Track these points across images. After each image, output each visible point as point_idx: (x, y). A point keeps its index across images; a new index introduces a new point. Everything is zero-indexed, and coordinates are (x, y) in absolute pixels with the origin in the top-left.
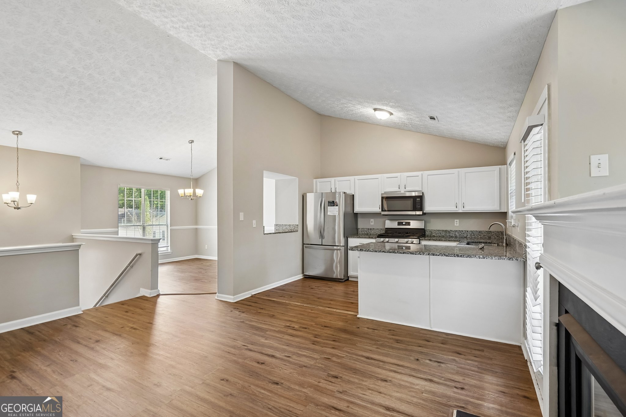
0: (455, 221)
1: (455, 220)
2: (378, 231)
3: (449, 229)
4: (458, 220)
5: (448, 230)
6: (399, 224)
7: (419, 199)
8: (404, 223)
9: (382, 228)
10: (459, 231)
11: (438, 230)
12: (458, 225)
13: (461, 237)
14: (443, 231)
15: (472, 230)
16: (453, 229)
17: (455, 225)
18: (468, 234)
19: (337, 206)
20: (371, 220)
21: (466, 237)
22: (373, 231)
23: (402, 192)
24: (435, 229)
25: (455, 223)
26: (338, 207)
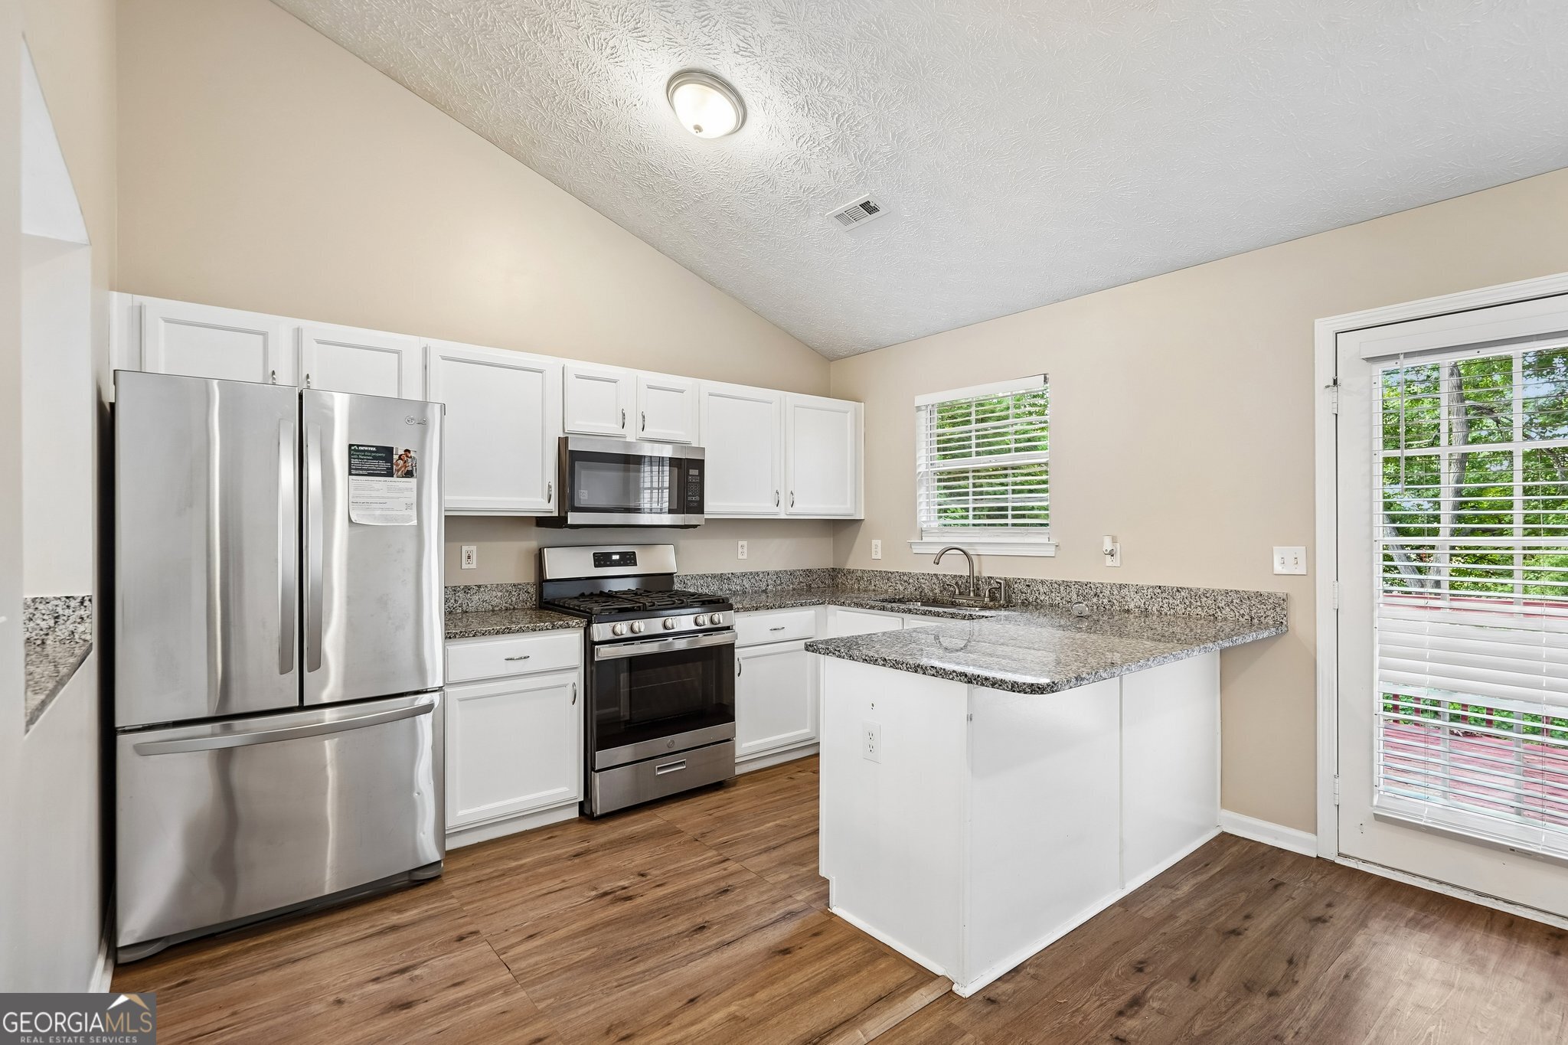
0: (739, 546)
1: (741, 543)
2: (500, 594)
3: (726, 570)
4: (745, 543)
5: (726, 572)
6: (601, 560)
7: (694, 472)
8: (616, 557)
9: (516, 582)
10: (751, 573)
11: (703, 576)
12: (745, 557)
13: (756, 592)
14: (714, 576)
15: (778, 569)
16: (738, 570)
17: (740, 557)
18: (770, 581)
19: (409, 474)
20: (465, 548)
21: (765, 591)
22: (476, 598)
23: (628, 440)
24: (695, 573)
25: (740, 550)
26: (412, 482)
